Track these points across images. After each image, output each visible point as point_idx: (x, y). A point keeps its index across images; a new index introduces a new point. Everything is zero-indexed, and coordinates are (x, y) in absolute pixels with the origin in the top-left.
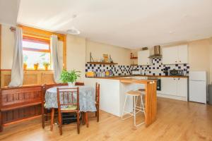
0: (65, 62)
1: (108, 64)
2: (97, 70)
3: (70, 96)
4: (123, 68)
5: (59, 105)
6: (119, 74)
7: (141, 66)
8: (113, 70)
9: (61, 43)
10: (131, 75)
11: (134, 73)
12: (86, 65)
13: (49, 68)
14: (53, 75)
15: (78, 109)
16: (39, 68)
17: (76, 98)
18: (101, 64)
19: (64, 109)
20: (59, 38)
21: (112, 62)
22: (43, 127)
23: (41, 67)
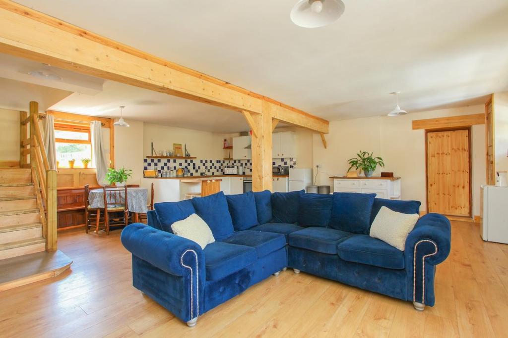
0: (112, 158)
1: (182, 158)
2: (163, 168)
3: (118, 196)
4: (209, 165)
5: (106, 204)
6: (202, 174)
7: (239, 161)
8: (190, 168)
9: (107, 131)
10: (224, 174)
11: (227, 171)
12: (145, 161)
13: (89, 166)
14: (95, 174)
15: (127, 208)
16: (76, 165)
17: (123, 196)
18: (169, 158)
19: (111, 208)
20: (103, 125)
21: (188, 156)
22: (87, 233)
23: (79, 165)
